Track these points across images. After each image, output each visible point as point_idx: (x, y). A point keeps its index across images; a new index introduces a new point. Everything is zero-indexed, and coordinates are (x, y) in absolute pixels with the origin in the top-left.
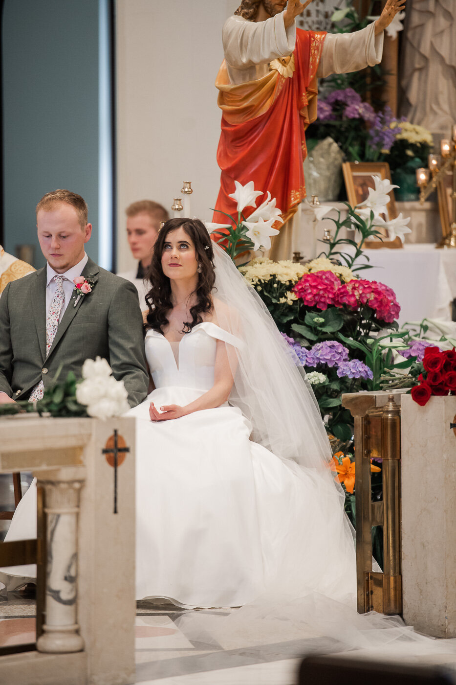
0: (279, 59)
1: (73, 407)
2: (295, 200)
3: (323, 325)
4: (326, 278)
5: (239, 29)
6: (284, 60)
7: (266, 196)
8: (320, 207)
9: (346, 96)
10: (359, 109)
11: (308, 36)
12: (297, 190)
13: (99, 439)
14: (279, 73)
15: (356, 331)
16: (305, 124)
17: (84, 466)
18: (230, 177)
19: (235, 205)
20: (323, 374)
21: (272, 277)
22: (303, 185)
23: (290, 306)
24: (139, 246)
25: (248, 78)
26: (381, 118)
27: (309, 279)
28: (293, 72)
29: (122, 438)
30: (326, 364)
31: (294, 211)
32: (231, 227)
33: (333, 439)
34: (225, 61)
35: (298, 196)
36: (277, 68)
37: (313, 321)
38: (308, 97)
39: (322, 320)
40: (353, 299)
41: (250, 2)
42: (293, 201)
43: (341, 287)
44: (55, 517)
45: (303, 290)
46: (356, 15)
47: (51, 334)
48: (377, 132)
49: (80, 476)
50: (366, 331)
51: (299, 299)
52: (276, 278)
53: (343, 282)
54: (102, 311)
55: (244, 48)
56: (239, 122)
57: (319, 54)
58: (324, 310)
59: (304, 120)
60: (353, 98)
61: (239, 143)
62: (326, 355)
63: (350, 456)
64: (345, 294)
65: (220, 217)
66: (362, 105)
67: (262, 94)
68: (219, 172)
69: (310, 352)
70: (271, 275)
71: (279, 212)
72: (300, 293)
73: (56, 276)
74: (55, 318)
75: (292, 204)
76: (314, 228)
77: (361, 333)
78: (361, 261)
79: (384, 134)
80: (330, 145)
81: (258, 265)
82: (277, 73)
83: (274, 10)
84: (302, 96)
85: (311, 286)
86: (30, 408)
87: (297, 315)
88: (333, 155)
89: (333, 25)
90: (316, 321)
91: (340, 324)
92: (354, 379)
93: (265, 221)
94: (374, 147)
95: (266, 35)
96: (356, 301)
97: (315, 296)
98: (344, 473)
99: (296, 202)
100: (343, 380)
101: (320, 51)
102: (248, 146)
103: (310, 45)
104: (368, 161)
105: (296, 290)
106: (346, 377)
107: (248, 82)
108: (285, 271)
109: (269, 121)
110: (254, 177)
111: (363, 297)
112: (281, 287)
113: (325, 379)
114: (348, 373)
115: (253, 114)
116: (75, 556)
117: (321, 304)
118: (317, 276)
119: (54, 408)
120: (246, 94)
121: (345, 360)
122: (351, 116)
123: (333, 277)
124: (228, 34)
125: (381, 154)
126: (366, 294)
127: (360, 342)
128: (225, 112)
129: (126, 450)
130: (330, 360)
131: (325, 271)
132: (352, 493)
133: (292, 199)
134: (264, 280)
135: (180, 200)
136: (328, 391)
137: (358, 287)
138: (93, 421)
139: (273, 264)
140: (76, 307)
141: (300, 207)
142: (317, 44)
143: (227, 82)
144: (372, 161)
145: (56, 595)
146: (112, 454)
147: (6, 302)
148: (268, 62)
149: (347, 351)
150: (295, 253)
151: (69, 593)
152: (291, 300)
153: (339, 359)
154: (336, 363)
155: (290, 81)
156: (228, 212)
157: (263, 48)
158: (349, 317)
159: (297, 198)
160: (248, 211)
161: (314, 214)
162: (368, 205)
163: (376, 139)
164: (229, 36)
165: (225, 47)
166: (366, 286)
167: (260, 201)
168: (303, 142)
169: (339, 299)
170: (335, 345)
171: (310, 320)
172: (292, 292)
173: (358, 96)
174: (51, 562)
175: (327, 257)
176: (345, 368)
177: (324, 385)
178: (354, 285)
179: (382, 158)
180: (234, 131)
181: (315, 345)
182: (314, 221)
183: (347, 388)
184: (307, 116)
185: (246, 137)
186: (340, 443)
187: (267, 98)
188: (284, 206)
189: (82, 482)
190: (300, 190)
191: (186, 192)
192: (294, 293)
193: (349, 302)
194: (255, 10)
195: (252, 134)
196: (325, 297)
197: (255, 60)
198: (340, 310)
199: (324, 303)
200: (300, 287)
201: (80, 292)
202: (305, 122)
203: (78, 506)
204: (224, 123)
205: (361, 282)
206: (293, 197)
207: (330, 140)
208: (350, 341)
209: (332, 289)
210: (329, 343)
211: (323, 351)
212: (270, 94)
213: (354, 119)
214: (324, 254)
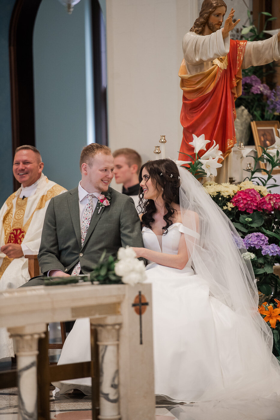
0: (218, 58)
1: (113, 278)
2: (230, 145)
3: (251, 223)
4: (252, 193)
5: (194, 40)
6: (221, 58)
7: (212, 143)
8: (245, 149)
9: (252, 80)
10: (260, 88)
11: (236, 43)
12: (231, 139)
13: (130, 298)
14: (218, 67)
15: (272, 227)
16: (235, 98)
17: (121, 315)
18: (189, 132)
19: (193, 149)
20: (253, 253)
21: (218, 194)
22: (235, 136)
23: (229, 211)
24: (118, 175)
25: (199, 70)
26: (274, 93)
27: (241, 194)
28: (227, 66)
29: (144, 297)
30: (254, 247)
31: (230, 152)
32: (191, 163)
33: (260, 294)
34: (184, 60)
35: (232, 143)
36: (217, 64)
37: (245, 220)
38: (236, 81)
39: (250, 220)
40: (269, 206)
41: (200, 24)
42: (229, 146)
43: (261, 198)
44: (104, 347)
45: (238, 201)
46: (256, 30)
47: (85, 232)
48: (272, 102)
49: (119, 321)
50: (277, 226)
51: (235, 207)
52: (221, 194)
53: (262, 196)
54: (115, 217)
55: (197, 52)
56: (195, 97)
57: (243, 54)
58: (251, 213)
59: (234, 95)
60: (256, 81)
61: (193, 111)
62: (254, 241)
63: (272, 305)
64: (264, 203)
65: (183, 157)
66: (262, 85)
67: (208, 80)
68: (181, 129)
69: (244, 240)
70: (217, 192)
71: (221, 153)
72: (236, 203)
73: (88, 195)
74: (88, 222)
75: (228, 148)
76: (241, 162)
77: (274, 227)
78: (271, 182)
79: (276, 103)
80: (243, 110)
81: (208, 186)
82: (217, 66)
83: (214, 28)
84: (233, 80)
85: (243, 199)
86: (86, 279)
87: (234, 217)
88: (245, 117)
89: (242, 37)
90: (247, 220)
91: (262, 222)
92: (273, 256)
93: (213, 159)
94: (270, 111)
95: (211, 43)
96: (272, 207)
97: (245, 204)
98: (269, 316)
99: (231, 146)
100: (265, 257)
101: (243, 52)
102: (200, 112)
103: (237, 49)
104: (266, 120)
105: (233, 201)
106: (268, 255)
107: (199, 73)
108: (226, 189)
109: (213, 97)
110: (204, 132)
111: (276, 205)
112: (223, 200)
113: (255, 256)
114: (269, 253)
115: (202, 93)
116: (117, 372)
117: (249, 210)
118: (246, 192)
119: (101, 279)
120: (198, 80)
121: (266, 244)
122: (256, 92)
123: (256, 193)
124: (186, 44)
125: (274, 116)
126: (278, 202)
127: (274, 232)
128: (185, 92)
129: (147, 304)
130: (257, 245)
131: (251, 189)
132: (275, 328)
133: (228, 144)
134: (213, 196)
135: (159, 147)
136: (256, 264)
137: (273, 199)
138: (126, 286)
139: (218, 186)
140: (99, 214)
141: (232, 149)
142: (241, 48)
143: (186, 73)
144: (269, 120)
145: (106, 396)
146: (138, 307)
147: (53, 213)
148: (211, 60)
149: (268, 239)
150: (230, 178)
151: (114, 395)
152: (230, 207)
153: (263, 244)
154: (261, 247)
155: (225, 71)
156: (189, 154)
157: (209, 51)
158: (266, 217)
159: (231, 144)
160: (202, 153)
161: (241, 153)
162: (275, 147)
163: (272, 106)
164: (187, 45)
165: (185, 51)
166: (278, 198)
167: (208, 146)
168: (234, 109)
169: (261, 206)
170: (260, 235)
171: (243, 220)
172: (230, 202)
173: (259, 80)
174: (102, 376)
175: (250, 180)
176: (267, 249)
177: (254, 260)
178: (270, 197)
179: (275, 118)
180: (191, 103)
181: (247, 235)
182: (241, 158)
183: (268, 262)
184: (236, 93)
185: (198, 107)
186: (265, 297)
187: (211, 82)
188: (224, 149)
189: (120, 324)
190: (233, 139)
191: (162, 142)
192: (232, 203)
193: (267, 208)
194: (202, 29)
195: (202, 105)
196: (251, 205)
197: (204, 59)
198: (261, 213)
199: (251, 209)
200: (236, 199)
201: (102, 205)
202: (235, 96)
203: (118, 340)
204: (184, 98)
205: (274, 195)
206: (229, 143)
207: (243, 107)
208: (268, 232)
209: (256, 200)
210: (256, 234)
211: (253, 238)
212: (213, 79)
213: (257, 94)
214: (247, 178)
